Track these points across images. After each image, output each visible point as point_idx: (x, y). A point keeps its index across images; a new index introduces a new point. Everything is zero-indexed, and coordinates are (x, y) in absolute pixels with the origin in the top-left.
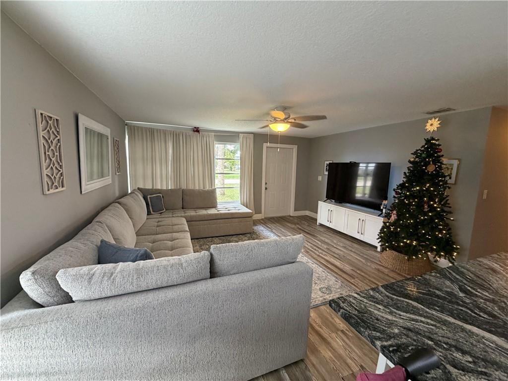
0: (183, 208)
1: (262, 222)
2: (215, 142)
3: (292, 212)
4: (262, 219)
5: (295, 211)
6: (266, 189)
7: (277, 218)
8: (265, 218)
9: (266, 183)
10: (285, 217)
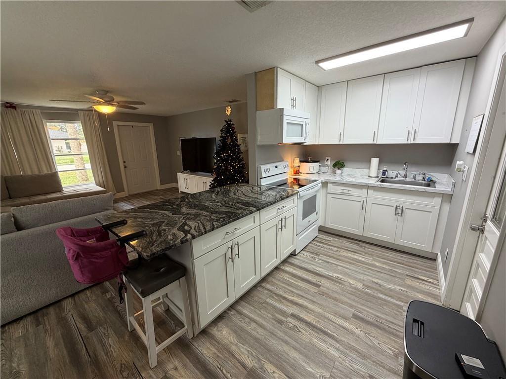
0: (10, 198)
1: (126, 199)
2: (44, 121)
3: (158, 186)
4: (126, 197)
5: (161, 185)
6: (125, 167)
7: (143, 193)
8: (130, 195)
9: (124, 162)
10: (152, 191)
